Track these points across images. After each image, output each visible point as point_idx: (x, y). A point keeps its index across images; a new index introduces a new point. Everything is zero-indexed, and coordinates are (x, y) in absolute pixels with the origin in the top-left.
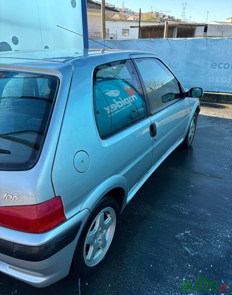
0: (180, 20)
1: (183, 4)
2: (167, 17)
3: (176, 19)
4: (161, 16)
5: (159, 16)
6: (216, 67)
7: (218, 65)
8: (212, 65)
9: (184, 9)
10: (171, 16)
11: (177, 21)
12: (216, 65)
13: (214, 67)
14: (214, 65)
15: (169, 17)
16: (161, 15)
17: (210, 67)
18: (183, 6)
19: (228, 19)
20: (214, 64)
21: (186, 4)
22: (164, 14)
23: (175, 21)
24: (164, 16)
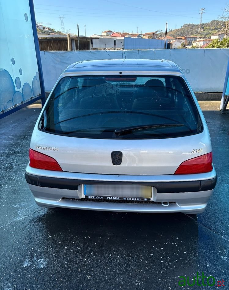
0: (60, 32)
1: (60, 17)
2: (47, 29)
3: (56, 31)
4: (41, 28)
5: (39, 27)
9: (62, 22)
10: (51, 28)
11: (58, 33)
15: (49, 29)
16: (40, 26)
18: (61, 19)
19: (103, 33)
21: (63, 17)
22: (44, 26)
23: (56, 33)
24: (44, 28)
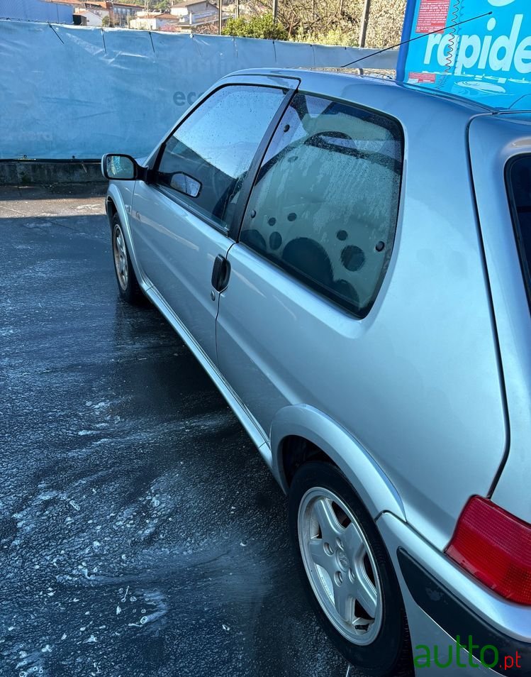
6: (184, 101)
7: (186, 98)
8: (175, 97)
12: (183, 98)
13: (179, 101)
14: (180, 98)
17: (172, 102)
20: (179, 96)
